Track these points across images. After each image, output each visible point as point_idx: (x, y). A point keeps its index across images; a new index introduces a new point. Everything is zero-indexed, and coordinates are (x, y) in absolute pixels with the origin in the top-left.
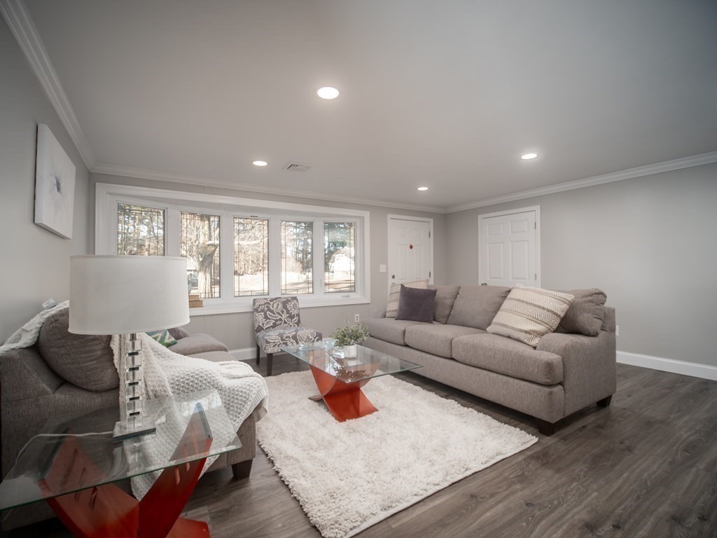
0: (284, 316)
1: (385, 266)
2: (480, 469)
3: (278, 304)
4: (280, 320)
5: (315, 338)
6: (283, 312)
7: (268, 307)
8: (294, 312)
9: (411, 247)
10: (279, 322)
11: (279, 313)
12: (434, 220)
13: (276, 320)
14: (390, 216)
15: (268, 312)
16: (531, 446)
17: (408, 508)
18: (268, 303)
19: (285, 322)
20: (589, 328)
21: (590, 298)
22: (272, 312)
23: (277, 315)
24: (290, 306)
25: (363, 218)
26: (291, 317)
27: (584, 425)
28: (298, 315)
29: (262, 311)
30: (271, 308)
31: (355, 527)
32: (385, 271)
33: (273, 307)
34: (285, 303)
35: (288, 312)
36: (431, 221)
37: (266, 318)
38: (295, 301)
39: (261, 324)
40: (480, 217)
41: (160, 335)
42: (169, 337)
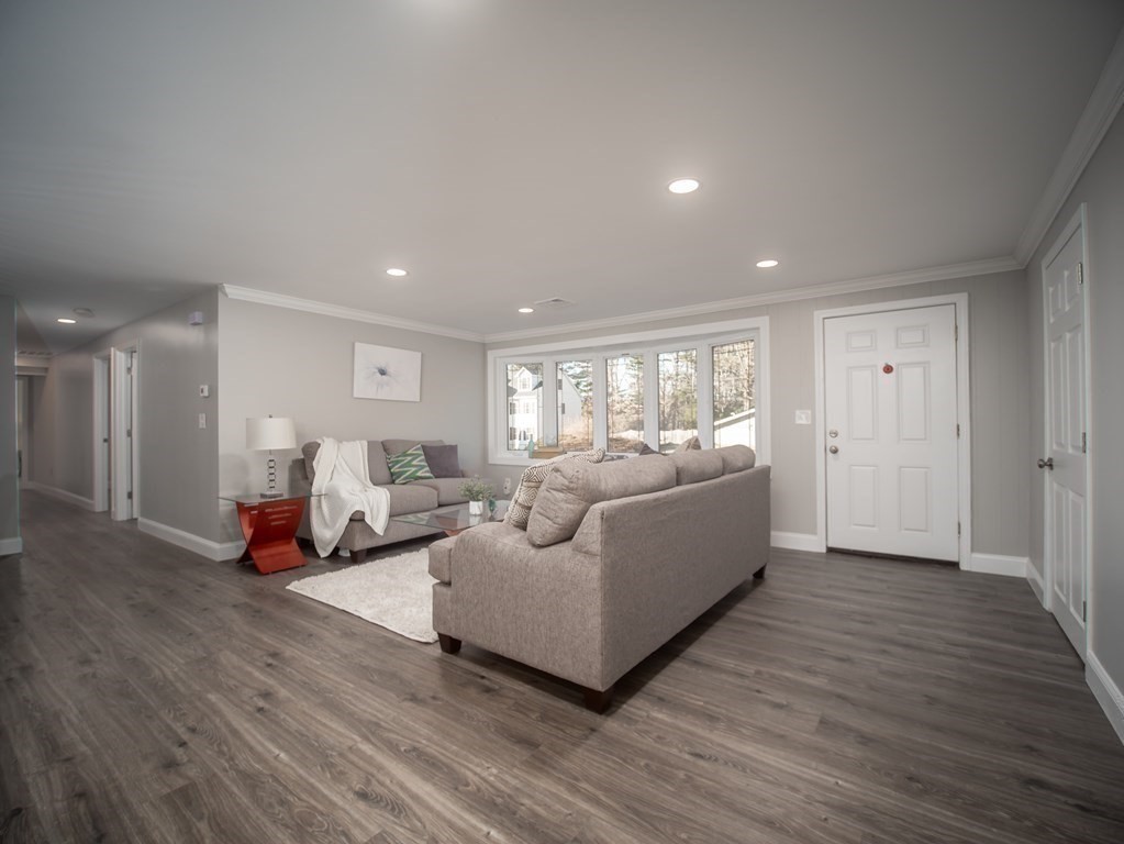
1: (808, 412)
9: (888, 370)
12: (970, 295)
14: (819, 315)
25: (760, 329)
32: (809, 423)
40: (1043, 266)
41: (414, 469)
42: (425, 472)
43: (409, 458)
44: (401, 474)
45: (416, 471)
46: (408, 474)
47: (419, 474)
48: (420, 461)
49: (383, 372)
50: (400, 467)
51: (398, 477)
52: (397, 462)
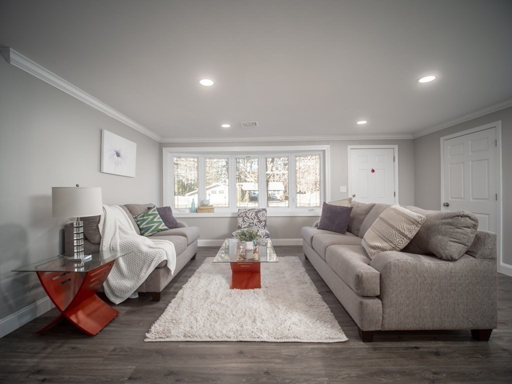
0: (256, 221)
1: (345, 187)
2: (269, 341)
3: (252, 213)
4: (253, 223)
5: (264, 236)
6: (255, 218)
7: (246, 214)
8: (263, 219)
9: (373, 171)
10: (252, 225)
11: (252, 219)
12: (399, 146)
13: (250, 223)
14: (349, 147)
15: (245, 218)
16: (334, 343)
17: (199, 342)
18: (246, 212)
19: (256, 225)
20: (442, 252)
21: (450, 220)
22: (248, 218)
23: (251, 220)
24: (260, 214)
25: (324, 151)
26: (260, 222)
27: (418, 346)
28: (265, 221)
29: (242, 217)
30: (248, 215)
31: (162, 338)
32: (345, 191)
33: (249, 215)
34: (257, 213)
35: (258, 218)
36: (396, 147)
37: (244, 221)
38: (264, 212)
39: (240, 225)
40: (442, 139)
41: (156, 224)
42: (163, 226)
43: (151, 217)
44: (148, 229)
45: (158, 226)
46: (153, 228)
47: (160, 228)
48: (158, 218)
49: (118, 155)
50: (146, 224)
51: (146, 231)
52: (144, 220)
